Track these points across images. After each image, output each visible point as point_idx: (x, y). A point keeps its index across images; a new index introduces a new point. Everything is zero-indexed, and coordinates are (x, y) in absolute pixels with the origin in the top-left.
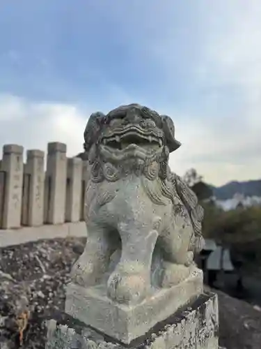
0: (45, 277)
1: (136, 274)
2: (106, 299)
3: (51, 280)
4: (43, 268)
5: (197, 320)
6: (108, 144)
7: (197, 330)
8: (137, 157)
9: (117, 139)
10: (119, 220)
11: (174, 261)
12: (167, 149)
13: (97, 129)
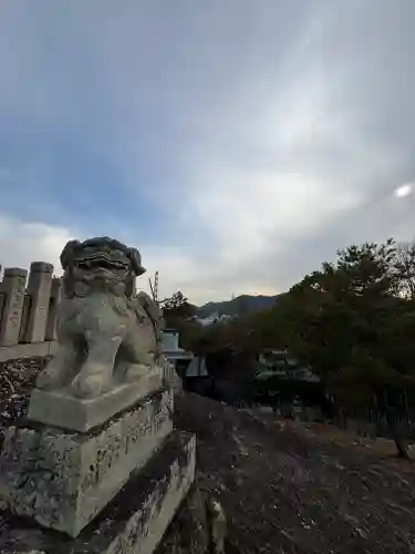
0: (14, 396)
1: (99, 373)
2: (70, 398)
3: (21, 399)
4: (12, 387)
5: (152, 408)
6: (80, 266)
7: (153, 416)
8: (106, 278)
9: (88, 263)
10: (85, 329)
11: (137, 362)
12: (133, 274)
13: (72, 253)
